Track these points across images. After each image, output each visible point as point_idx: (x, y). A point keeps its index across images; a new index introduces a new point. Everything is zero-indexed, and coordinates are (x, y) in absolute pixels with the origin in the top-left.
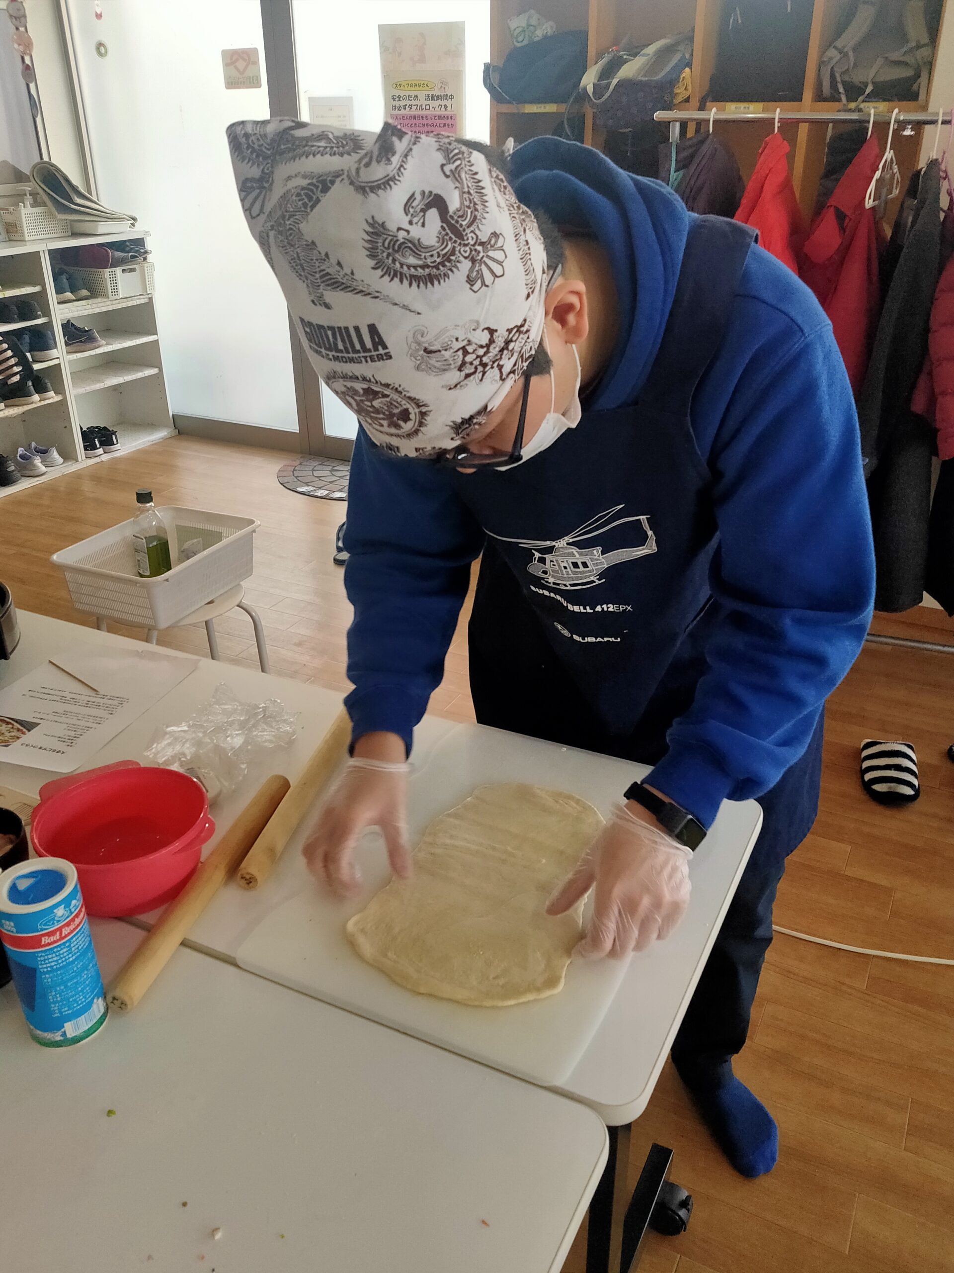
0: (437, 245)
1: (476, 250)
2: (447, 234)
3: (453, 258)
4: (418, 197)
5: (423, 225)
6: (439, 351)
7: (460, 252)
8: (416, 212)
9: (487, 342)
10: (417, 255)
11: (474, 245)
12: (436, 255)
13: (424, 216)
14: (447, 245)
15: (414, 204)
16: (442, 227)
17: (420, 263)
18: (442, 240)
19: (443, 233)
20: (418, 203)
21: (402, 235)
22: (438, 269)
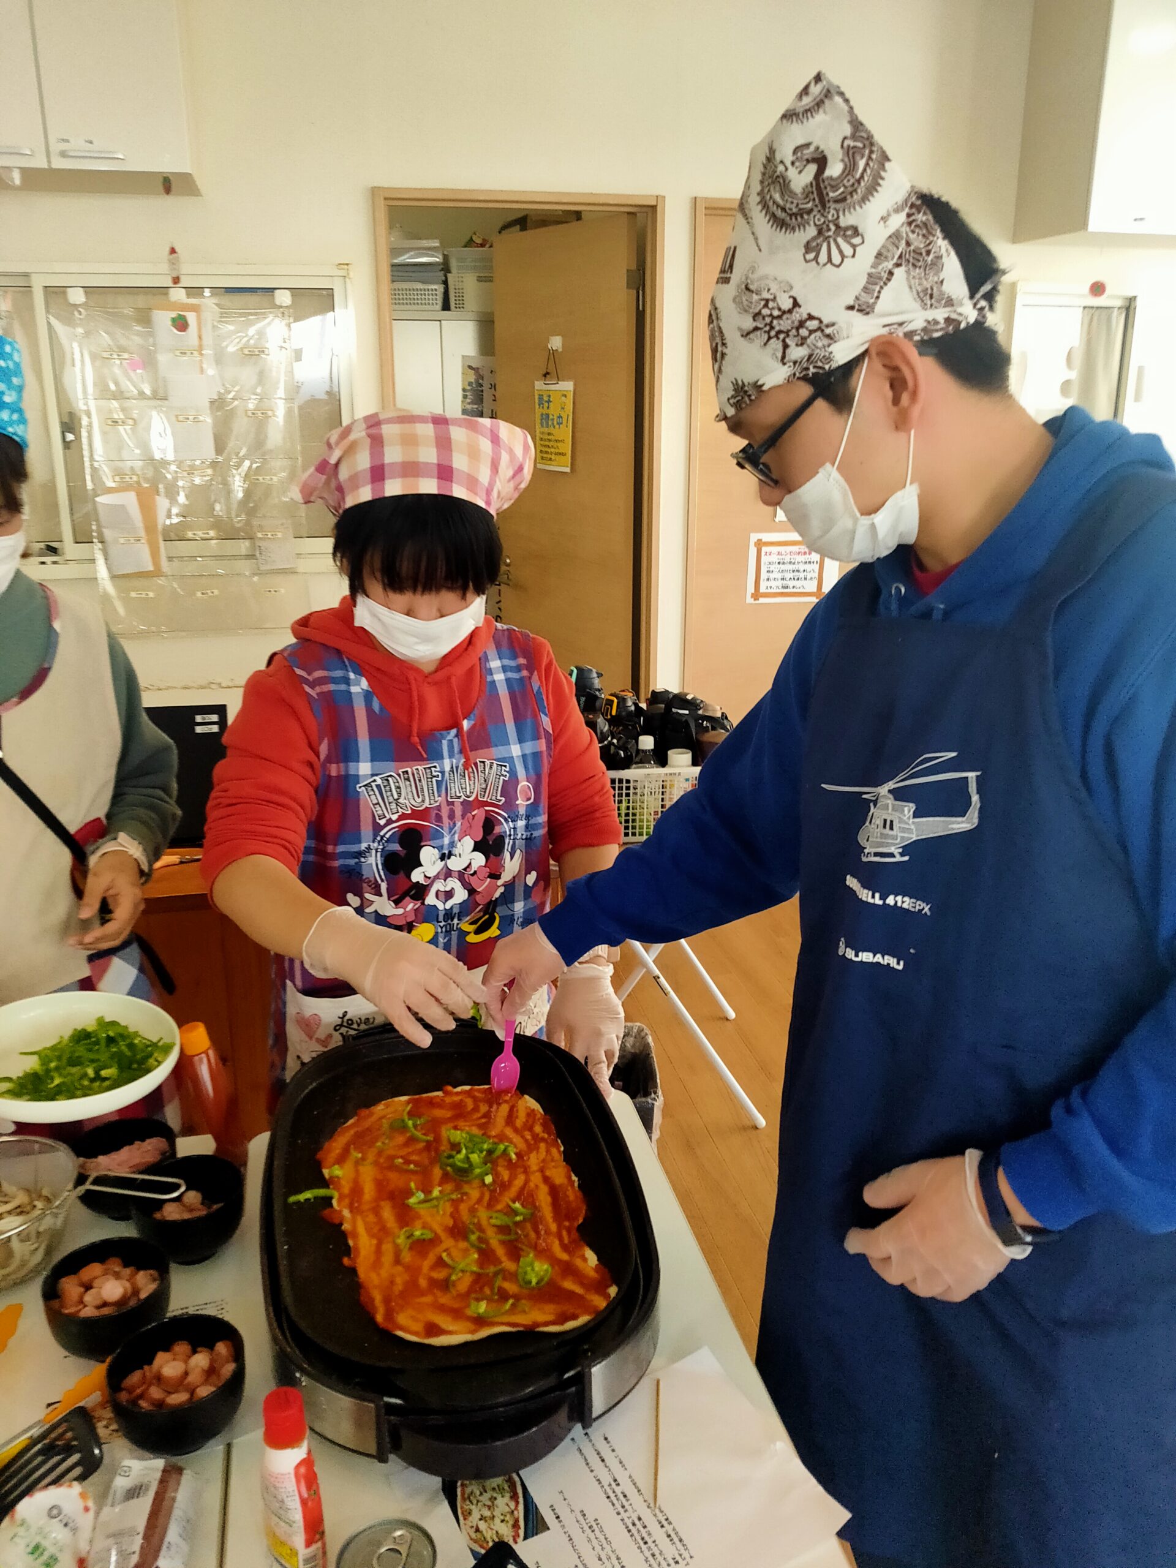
0: (800, 195)
1: (828, 226)
2: (812, 193)
3: (806, 217)
4: (812, 148)
5: (800, 172)
6: (752, 292)
7: (814, 216)
8: (802, 158)
9: (787, 309)
10: (782, 195)
11: (829, 221)
12: (795, 205)
13: (805, 166)
14: (809, 202)
15: (805, 152)
16: (811, 183)
17: (781, 203)
18: (807, 194)
19: (810, 189)
20: (808, 152)
21: (781, 168)
22: (791, 219)
